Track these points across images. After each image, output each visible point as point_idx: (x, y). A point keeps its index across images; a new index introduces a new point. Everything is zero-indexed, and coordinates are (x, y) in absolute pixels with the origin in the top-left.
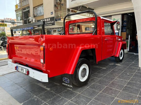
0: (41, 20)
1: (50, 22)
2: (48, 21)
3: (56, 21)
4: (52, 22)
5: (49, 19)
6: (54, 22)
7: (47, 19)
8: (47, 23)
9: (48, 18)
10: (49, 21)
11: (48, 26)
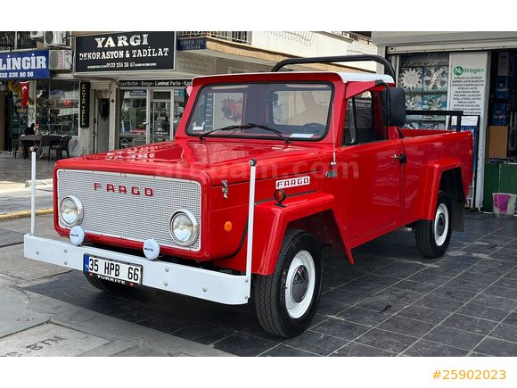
0: (98, 37)
1: (146, 53)
2: (137, 48)
3: (180, 47)
4: (160, 53)
5: (142, 38)
6: (171, 53)
7: (133, 38)
8: (131, 54)
9: (141, 33)
10: (141, 47)
11: (134, 68)
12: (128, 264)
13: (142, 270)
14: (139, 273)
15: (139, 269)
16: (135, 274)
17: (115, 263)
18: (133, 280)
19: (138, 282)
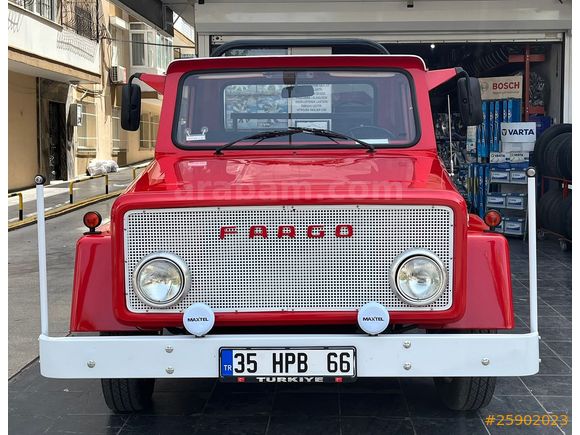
12: (326, 348)
13: (355, 354)
14: (350, 360)
15: (351, 352)
16: (342, 362)
17: (296, 353)
18: (339, 373)
19: (351, 373)
